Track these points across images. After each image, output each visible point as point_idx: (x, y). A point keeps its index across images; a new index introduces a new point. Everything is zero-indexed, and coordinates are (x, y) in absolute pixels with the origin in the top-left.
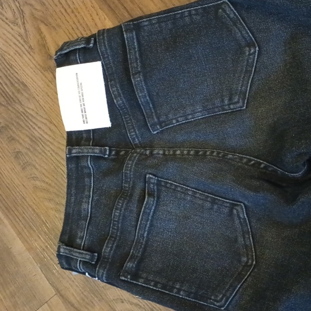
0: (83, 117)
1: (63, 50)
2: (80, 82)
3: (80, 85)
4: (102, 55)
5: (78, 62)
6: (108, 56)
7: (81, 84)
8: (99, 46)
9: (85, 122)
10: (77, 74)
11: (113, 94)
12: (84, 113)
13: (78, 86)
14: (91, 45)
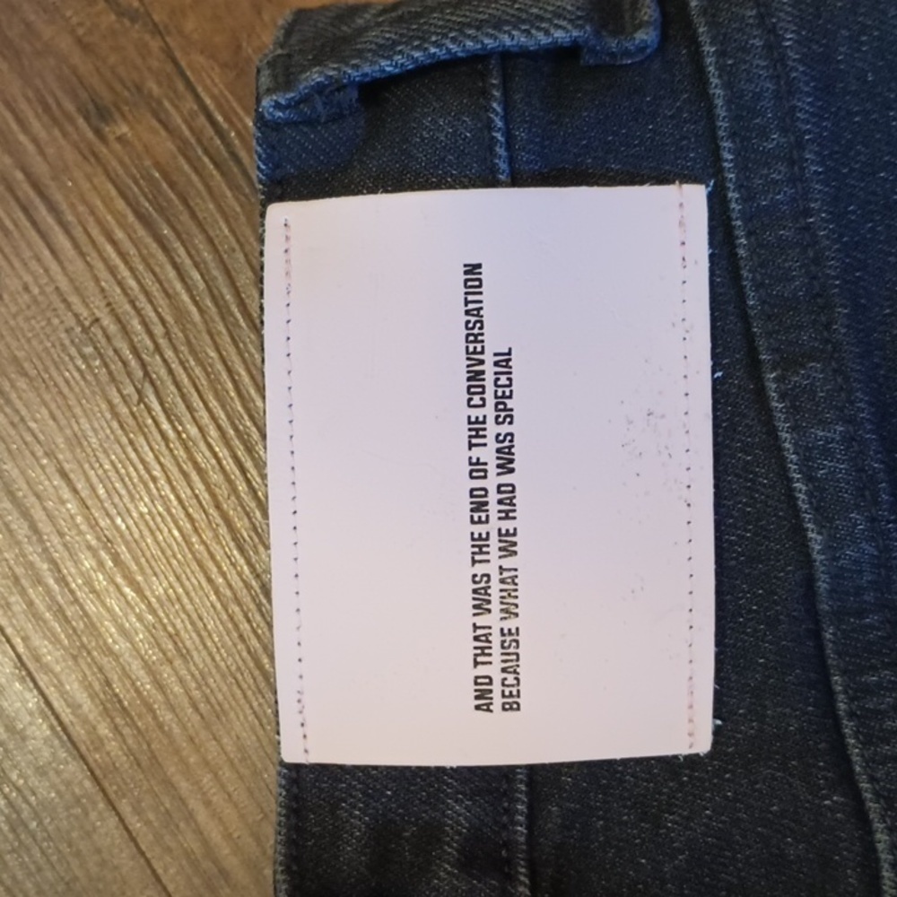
0: (483, 651)
1: (360, 54)
2: (493, 343)
3: (489, 369)
4: (733, 135)
5: (494, 170)
6: (800, 145)
7: (504, 361)
8: (721, 54)
9: (497, 701)
10: (473, 269)
11: (809, 479)
12: (493, 620)
13: (475, 376)
14: (646, 36)
